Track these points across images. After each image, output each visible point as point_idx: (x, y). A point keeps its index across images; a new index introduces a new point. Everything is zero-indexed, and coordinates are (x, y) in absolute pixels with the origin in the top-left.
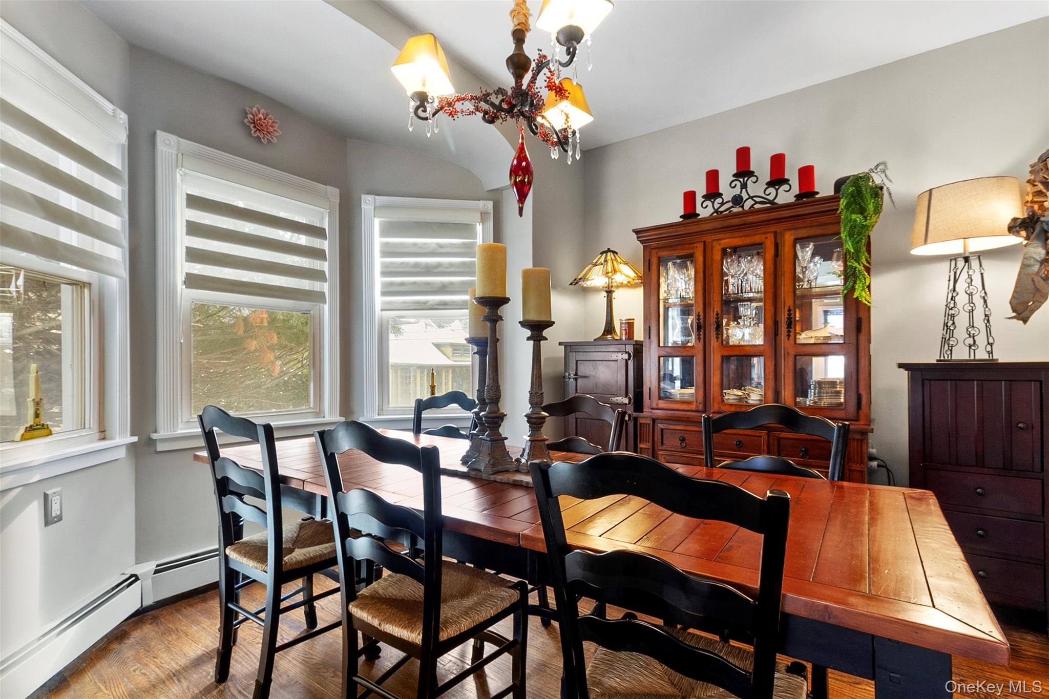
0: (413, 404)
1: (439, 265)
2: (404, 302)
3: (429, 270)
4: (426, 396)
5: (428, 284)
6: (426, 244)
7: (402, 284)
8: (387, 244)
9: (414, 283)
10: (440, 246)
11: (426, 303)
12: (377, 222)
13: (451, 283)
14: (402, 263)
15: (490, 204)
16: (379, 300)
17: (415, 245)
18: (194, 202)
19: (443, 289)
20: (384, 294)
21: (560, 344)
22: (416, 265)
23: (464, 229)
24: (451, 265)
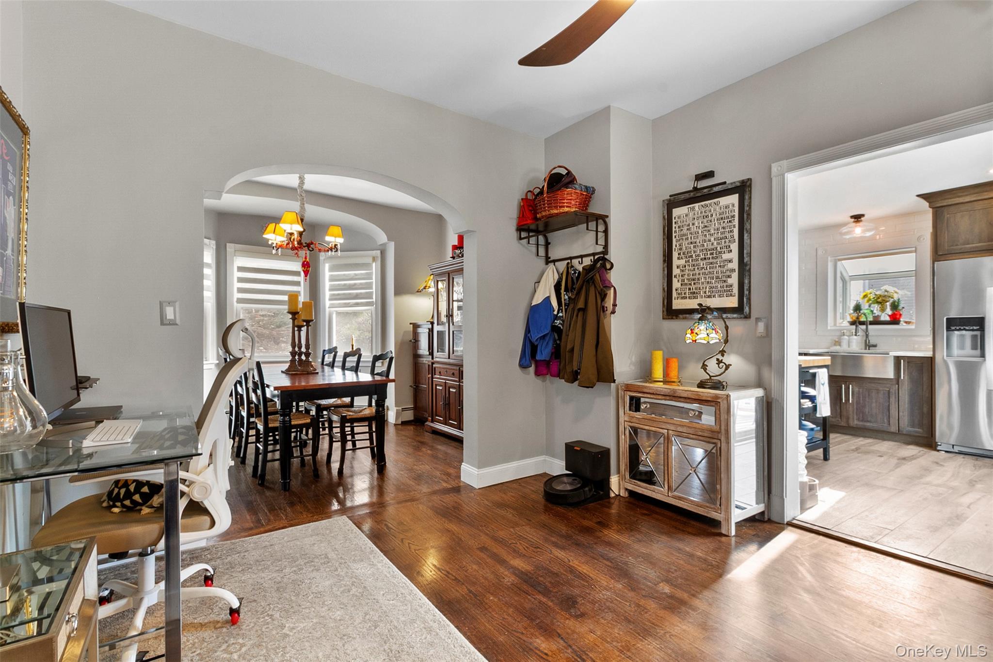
0: (343, 354)
1: (355, 284)
2: (339, 304)
3: (351, 287)
4: (349, 350)
5: (350, 294)
6: (349, 274)
7: (338, 295)
8: (332, 275)
9: (344, 294)
10: (356, 275)
11: (349, 303)
12: (327, 266)
13: (361, 293)
14: (339, 284)
15: (379, 252)
16: (328, 303)
17: (344, 275)
18: (241, 269)
19: (357, 297)
20: (330, 300)
21: (411, 324)
22: (345, 285)
23: (366, 266)
24: (361, 284)
